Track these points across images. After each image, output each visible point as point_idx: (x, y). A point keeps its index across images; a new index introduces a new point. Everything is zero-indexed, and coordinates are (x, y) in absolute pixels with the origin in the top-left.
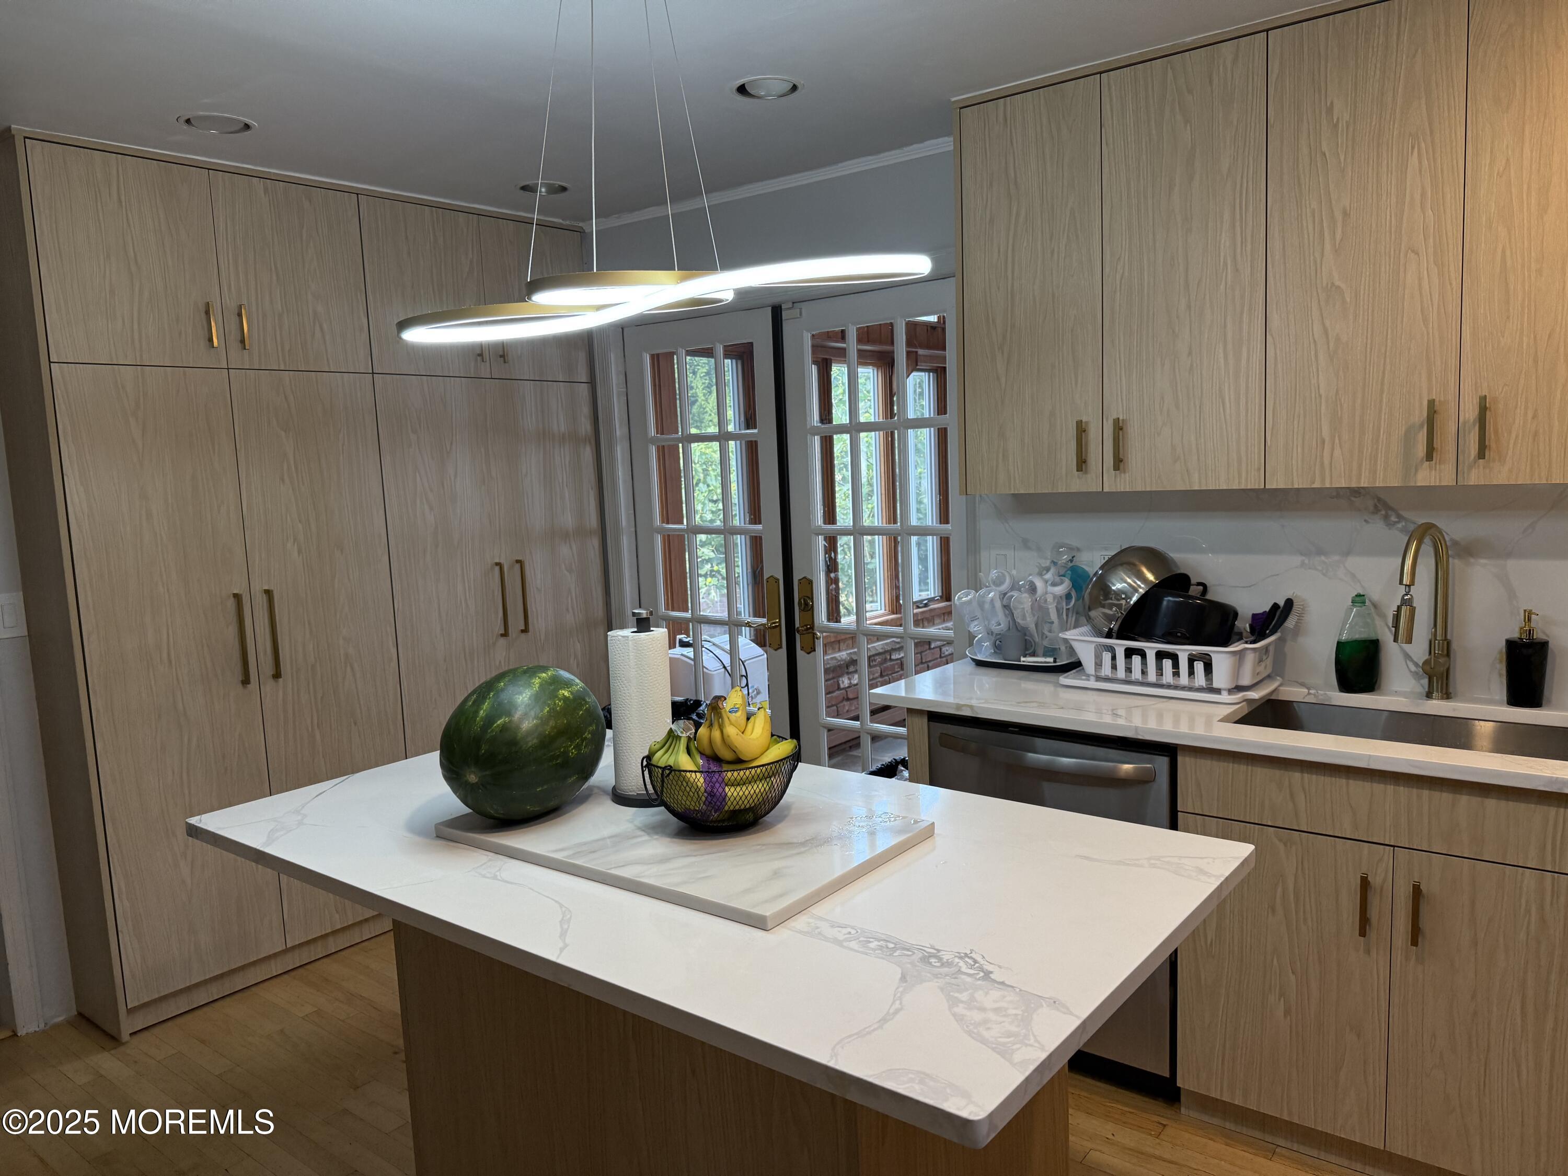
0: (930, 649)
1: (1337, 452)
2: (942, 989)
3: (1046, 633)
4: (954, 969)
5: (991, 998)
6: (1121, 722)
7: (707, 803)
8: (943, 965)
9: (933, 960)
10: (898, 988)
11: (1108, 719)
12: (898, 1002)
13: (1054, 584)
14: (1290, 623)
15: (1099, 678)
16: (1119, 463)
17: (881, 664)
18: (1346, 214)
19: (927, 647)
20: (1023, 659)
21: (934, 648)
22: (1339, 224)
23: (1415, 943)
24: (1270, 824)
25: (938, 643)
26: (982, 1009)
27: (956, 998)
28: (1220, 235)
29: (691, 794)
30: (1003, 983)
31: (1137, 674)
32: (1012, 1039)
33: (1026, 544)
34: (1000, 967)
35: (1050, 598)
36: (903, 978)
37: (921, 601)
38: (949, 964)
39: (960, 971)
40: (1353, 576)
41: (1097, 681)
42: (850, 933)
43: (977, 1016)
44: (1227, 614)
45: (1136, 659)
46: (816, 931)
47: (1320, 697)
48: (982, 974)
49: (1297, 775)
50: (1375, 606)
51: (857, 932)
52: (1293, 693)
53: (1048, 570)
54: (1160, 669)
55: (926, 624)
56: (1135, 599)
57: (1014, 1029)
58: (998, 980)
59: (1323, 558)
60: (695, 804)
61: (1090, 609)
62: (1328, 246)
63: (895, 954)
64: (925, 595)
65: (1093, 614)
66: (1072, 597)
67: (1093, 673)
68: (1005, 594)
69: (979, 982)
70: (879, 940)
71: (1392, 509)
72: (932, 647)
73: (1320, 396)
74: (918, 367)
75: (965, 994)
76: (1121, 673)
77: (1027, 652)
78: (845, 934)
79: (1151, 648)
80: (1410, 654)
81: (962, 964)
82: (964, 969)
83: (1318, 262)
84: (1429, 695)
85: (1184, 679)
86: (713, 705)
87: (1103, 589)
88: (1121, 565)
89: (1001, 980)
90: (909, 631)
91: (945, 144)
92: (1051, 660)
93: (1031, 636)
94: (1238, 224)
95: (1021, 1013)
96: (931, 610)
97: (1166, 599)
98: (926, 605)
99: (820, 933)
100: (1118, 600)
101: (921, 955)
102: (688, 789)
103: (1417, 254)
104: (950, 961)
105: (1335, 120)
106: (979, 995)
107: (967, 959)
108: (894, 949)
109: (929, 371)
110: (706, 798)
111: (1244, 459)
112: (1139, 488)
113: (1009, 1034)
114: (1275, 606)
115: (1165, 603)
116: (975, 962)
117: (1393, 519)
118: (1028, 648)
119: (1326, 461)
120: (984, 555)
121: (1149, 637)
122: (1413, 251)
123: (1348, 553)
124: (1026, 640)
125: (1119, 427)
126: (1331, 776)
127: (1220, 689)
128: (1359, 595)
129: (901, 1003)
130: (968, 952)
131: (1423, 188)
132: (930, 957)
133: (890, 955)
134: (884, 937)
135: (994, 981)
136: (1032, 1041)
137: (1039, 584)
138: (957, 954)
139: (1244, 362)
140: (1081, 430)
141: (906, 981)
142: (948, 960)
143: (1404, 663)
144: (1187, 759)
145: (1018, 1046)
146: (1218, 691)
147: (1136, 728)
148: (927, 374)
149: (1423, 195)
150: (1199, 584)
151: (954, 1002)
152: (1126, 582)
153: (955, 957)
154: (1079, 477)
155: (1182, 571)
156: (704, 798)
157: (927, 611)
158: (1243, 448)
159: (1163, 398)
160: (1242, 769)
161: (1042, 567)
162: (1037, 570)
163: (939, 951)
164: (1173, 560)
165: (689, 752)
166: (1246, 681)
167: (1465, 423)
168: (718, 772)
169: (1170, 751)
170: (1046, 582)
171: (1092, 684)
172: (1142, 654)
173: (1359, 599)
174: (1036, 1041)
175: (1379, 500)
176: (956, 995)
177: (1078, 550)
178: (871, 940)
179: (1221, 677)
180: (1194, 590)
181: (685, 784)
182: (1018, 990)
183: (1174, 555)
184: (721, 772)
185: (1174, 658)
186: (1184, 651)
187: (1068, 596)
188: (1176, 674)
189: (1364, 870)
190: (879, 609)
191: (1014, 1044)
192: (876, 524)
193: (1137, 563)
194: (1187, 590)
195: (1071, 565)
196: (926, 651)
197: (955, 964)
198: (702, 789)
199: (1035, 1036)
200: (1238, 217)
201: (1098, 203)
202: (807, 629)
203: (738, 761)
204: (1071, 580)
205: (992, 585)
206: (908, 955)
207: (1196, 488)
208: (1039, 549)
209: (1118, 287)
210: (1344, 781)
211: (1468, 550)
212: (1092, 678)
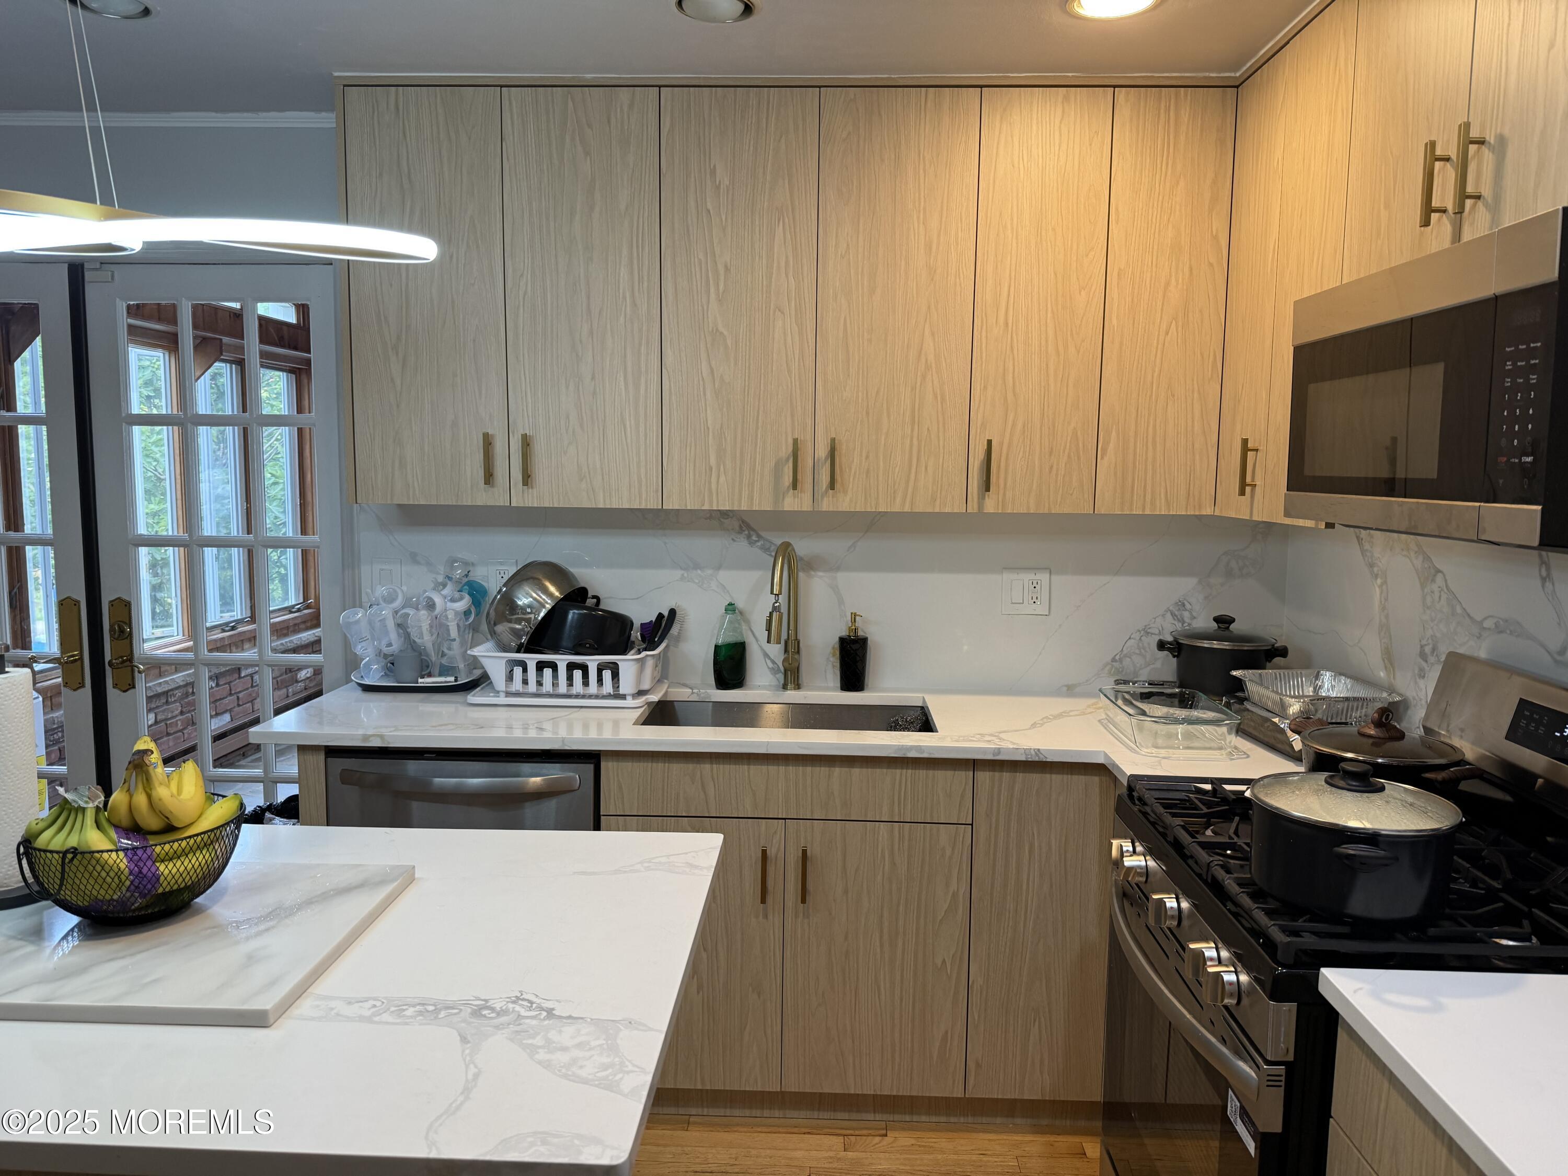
0: (240, 677)
1: (722, 479)
2: (512, 1040)
3: (446, 651)
4: (512, 1017)
5: (566, 1035)
6: (547, 735)
7: (132, 887)
8: (498, 1014)
9: (485, 1012)
10: (463, 1051)
11: (532, 733)
12: (472, 1066)
13: (453, 600)
14: (674, 630)
15: (508, 694)
16: (527, 478)
17: (181, 698)
18: (727, 269)
19: (237, 676)
20: (420, 680)
21: (244, 677)
22: (722, 278)
23: (804, 901)
24: (684, 815)
25: (250, 671)
26: (564, 1049)
27: (531, 1044)
28: (620, 269)
29: (109, 880)
30: (570, 1017)
31: (547, 686)
32: (610, 1071)
33: (414, 558)
34: (558, 1001)
35: (451, 615)
36: (464, 1040)
37: (227, 624)
38: (501, 1013)
39: (519, 1016)
40: (724, 587)
41: (506, 697)
42: (375, 1006)
43: (562, 1058)
44: (623, 622)
45: (548, 672)
46: (333, 1013)
47: (702, 695)
48: (544, 1014)
49: (706, 767)
50: (741, 613)
51: (383, 1003)
52: (680, 694)
53: (444, 586)
54: (570, 678)
55: (234, 649)
56: (542, 614)
57: (605, 1060)
58: (564, 1015)
59: (699, 572)
60: (109, 893)
61: (495, 624)
62: (713, 295)
63: (440, 1016)
64: (227, 617)
65: (500, 628)
66: (471, 612)
67: (504, 689)
68: (396, 612)
69: (546, 1022)
70: (414, 1006)
71: (754, 530)
72: (243, 675)
73: (708, 428)
74: (222, 357)
75: (538, 1038)
76: (532, 687)
77: (423, 673)
78: (369, 1009)
79: (562, 660)
80: (768, 652)
81: (518, 1008)
82: (523, 1013)
83: (705, 308)
84: (785, 687)
85: (593, 688)
86: (136, 762)
87: (507, 606)
88: (527, 579)
89: (568, 1015)
90: (266, 658)
91: (327, 120)
92: (452, 679)
93: (427, 655)
94: (635, 262)
95: (604, 1042)
96: (240, 634)
97: (571, 612)
98: (233, 628)
99: (338, 1015)
100: (524, 614)
101: (469, 1010)
102: (104, 874)
103: (783, 313)
104: (504, 1008)
105: (717, 183)
106: (553, 1035)
107: (520, 1002)
108: (437, 1011)
109: (231, 362)
110: (132, 882)
111: (644, 480)
112: (547, 505)
113: (605, 1067)
114: (660, 616)
115: (570, 616)
116: (531, 1003)
117: (754, 538)
118: (425, 669)
119: (714, 486)
120: (365, 569)
121: (556, 650)
122: (779, 310)
123: (719, 568)
124: (422, 660)
125: (526, 443)
126: (735, 764)
127: (625, 695)
128: (730, 604)
129: (476, 1067)
130: (519, 995)
131: (787, 257)
132: (480, 1010)
133: (436, 1018)
134: (417, 1001)
135: (560, 1017)
136: (630, 1068)
137: (438, 600)
138: (508, 1000)
139: (642, 391)
140: (488, 442)
141: (468, 1042)
142: (501, 1008)
143: (764, 661)
144: (610, 764)
145: (619, 1076)
146: (623, 697)
147: (563, 739)
148: (228, 365)
149: (787, 262)
150: (594, 597)
151: (532, 1050)
152: (532, 597)
153: (508, 1002)
154: (485, 491)
155: (582, 585)
156: (128, 883)
157: (235, 635)
158: (643, 470)
159: (568, 417)
160: (659, 766)
161: (438, 583)
162: (432, 585)
163: (486, 1001)
164: (573, 575)
165: (98, 826)
166: (646, 686)
167: (819, 460)
168: (142, 848)
169: (592, 758)
170: (445, 597)
171: (502, 700)
172: (554, 666)
173: (731, 608)
174: (634, 1065)
175: (743, 521)
176: (530, 1041)
177: (473, 564)
178: (404, 1007)
179: (627, 684)
180: (590, 602)
181: (98, 868)
182: (589, 1020)
183: (573, 570)
184: (147, 847)
185: (584, 668)
186: (593, 662)
187: (467, 613)
188: (586, 683)
189: (762, 843)
190: (176, 634)
191: (615, 1075)
192: (170, 533)
193: (540, 577)
194: (585, 602)
195: (466, 580)
196: (235, 680)
197: (511, 1010)
198: (127, 871)
199: (630, 1061)
200: (635, 254)
201: (499, 215)
202: (123, 662)
203: (169, 828)
204: (470, 594)
205: (381, 602)
206: (455, 1014)
207: (601, 506)
208: (429, 564)
209: (522, 303)
210: (746, 767)
211: (811, 565)
212: (502, 694)
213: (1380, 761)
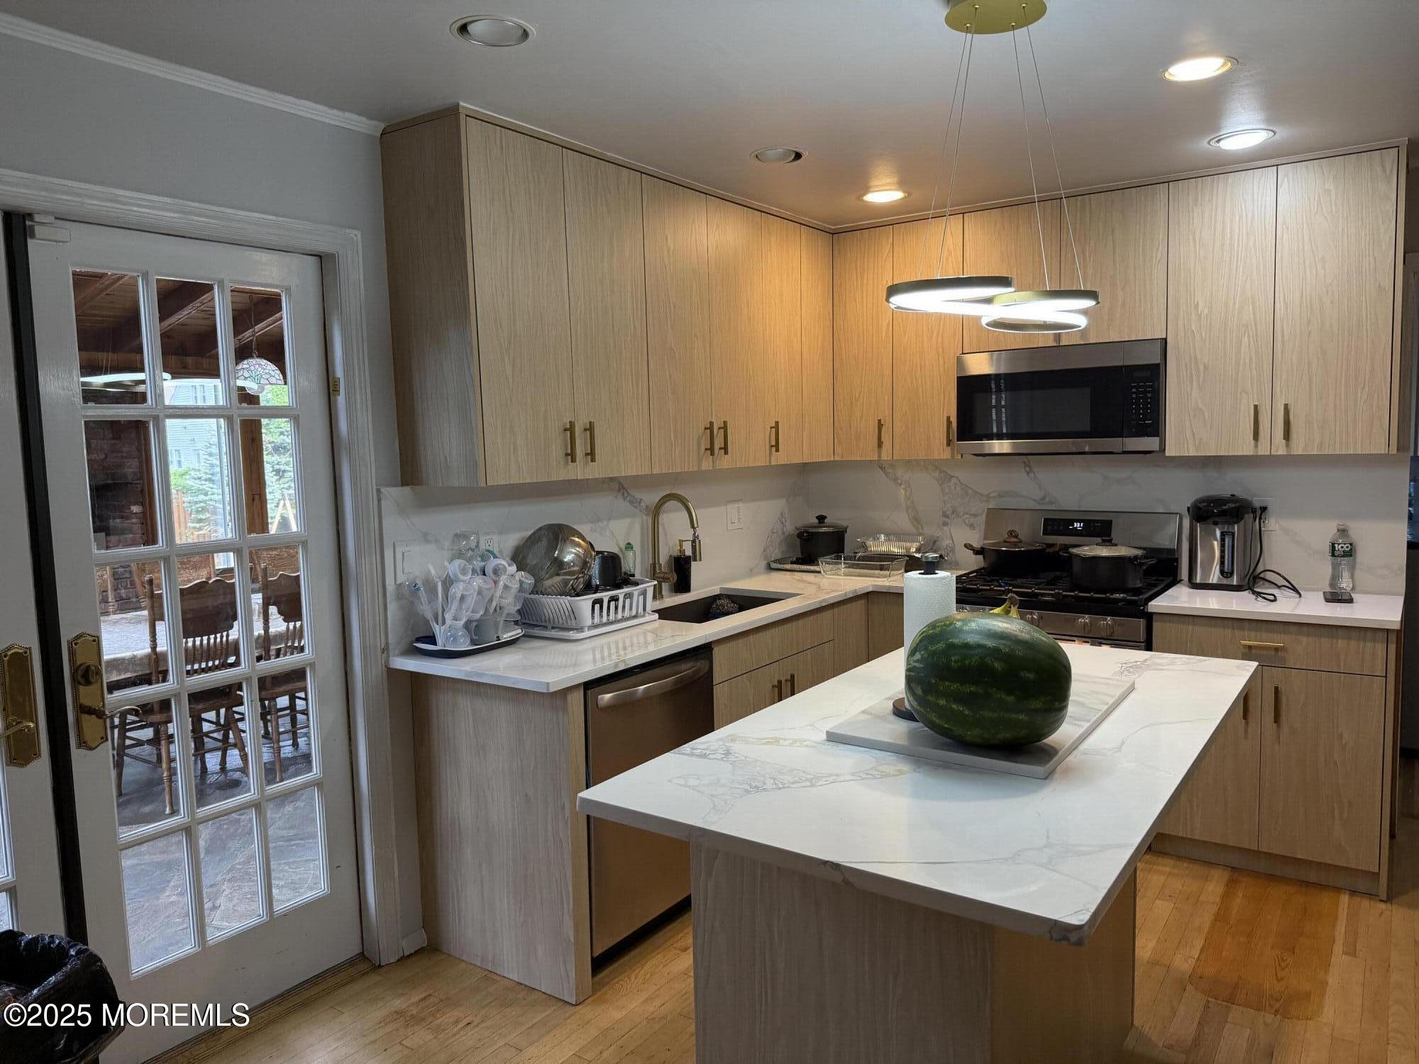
213: (1004, 549)
